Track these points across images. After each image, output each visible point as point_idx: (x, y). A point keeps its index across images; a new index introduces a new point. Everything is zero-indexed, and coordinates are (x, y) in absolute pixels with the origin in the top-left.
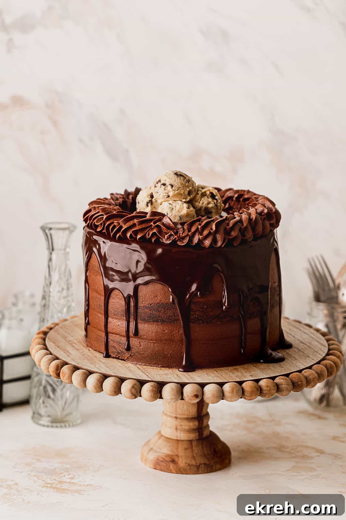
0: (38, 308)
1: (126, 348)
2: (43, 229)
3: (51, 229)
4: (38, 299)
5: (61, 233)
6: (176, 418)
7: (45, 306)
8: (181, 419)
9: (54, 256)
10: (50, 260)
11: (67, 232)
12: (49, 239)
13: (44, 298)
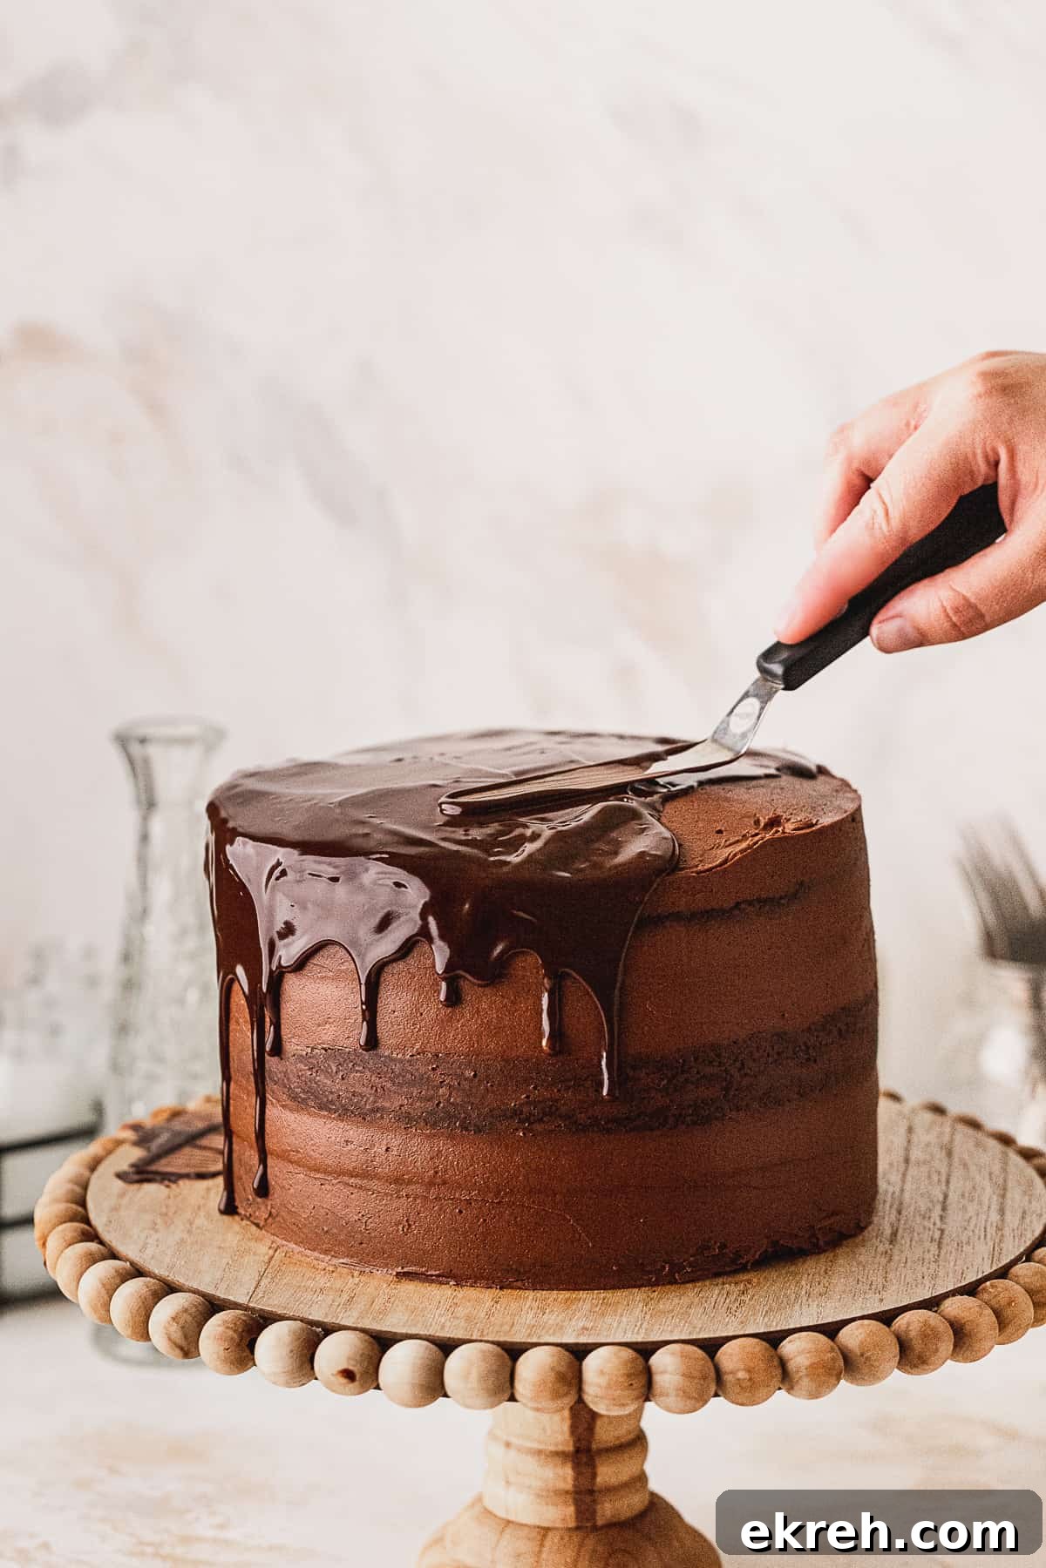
0: (108, 992)
1: (255, 1186)
2: (123, 741)
3: (143, 741)
4: (108, 963)
5: (177, 753)
6: (508, 1445)
7: (130, 986)
8: (519, 1449)
9: (157, 826)
10: (145, 838)
11: (195, 753)
12: (140, 771)
13: (126, 958)
